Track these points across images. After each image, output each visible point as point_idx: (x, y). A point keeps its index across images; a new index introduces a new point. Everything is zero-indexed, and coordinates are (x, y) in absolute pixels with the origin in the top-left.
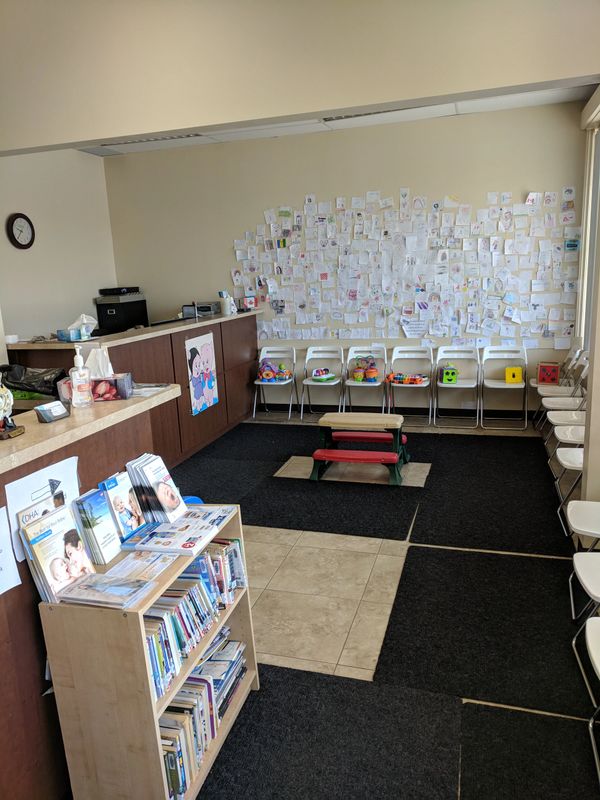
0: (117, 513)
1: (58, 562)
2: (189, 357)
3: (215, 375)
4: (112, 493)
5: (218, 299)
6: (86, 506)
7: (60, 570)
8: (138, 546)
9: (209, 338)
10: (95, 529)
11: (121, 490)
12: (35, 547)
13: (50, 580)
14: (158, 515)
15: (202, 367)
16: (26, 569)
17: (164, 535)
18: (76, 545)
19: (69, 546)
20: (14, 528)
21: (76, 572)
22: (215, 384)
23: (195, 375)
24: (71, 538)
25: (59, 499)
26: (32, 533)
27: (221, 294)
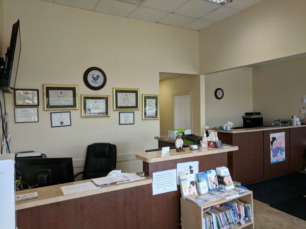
0: (209, 181)
1: (187, 188)
2: (271, 140)
3: (284, 149)
4: (209, 175)
5: (291, 118)
6: (199, 176)
7: (188, 191)
8: (212, 192)
9: (283, 134)
10: (200, 183)
11: (212, 175)
12: (182, 182)
13: (184, 192)
14: (223, 186)
15: (277, 145)
16: (179, 187)
17: (221, 192)
18: (193, 185)
19: (191, 185)
20: (178, 175)
21: (192, 193)
22: (284, 153)
23: (274, 147)
24: (192, 183)
25: (192, 172)
26: (182, 178)
27: (293, 117)
